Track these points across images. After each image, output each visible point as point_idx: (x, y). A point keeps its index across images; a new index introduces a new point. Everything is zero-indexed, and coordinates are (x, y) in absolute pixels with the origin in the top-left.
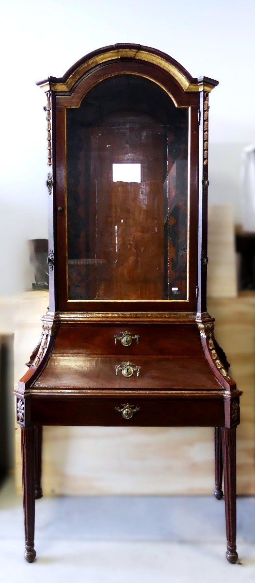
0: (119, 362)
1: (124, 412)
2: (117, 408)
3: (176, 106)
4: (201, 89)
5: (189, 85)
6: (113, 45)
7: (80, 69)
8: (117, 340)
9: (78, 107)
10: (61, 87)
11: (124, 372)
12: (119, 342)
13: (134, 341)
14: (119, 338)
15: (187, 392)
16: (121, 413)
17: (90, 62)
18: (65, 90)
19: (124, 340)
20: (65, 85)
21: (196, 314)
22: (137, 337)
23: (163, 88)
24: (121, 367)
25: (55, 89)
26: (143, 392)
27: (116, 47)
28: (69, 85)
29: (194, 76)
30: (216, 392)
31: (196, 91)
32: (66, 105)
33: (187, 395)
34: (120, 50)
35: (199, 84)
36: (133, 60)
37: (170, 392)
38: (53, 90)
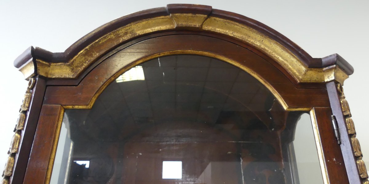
3: (285, 107)
4: (329, 77)
5: (307, 71)
6: (163, 8)
7: (101, 40)
9: (89, 107)
10: (59, 71)
17: (122, 31)
18: (67, 76)
20: (69, 65)
23: (256, 76)
25: (47, 73)
27: (169, 10)
28: (77, 67)
29: (314, 55)
31: (318, 80)
32: (63, 104)
34: (176, 14)
35: (324, 69)
36: (198, 31)
38: (42, 74)
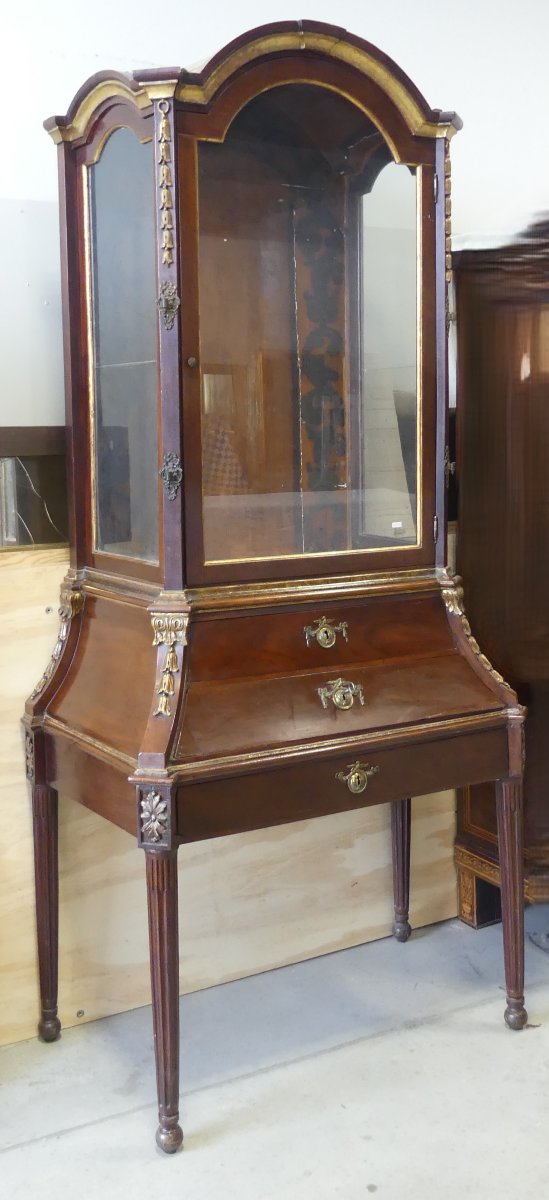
0: (323, 681)
1: (353, 780)
2: (340, 775)
4: (441, 134)
5: (424, 124)
8: (310, 636)
9: (222, 141)
10: (193, 95)
11: (337, 699)
12: (314, 640)
13: (339, 634)
14: (313, 633)
15: (452, 721)
16: (346, 784)
18: (200, 102)
19: (321, 636)
20: (202, 90)
21: (433, 572)
22: (343, 626)
24: (329, 689)
25: (181, 97)
26: (381, 734)
28: (209, 91)
29: (433, 106)
30: (496, 714)
31: (431, 135)
33: (454, 726)
34: (308, 33)
36: (325, 57)
37: (424, 726)
38: (178, 97)
